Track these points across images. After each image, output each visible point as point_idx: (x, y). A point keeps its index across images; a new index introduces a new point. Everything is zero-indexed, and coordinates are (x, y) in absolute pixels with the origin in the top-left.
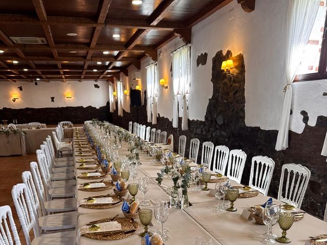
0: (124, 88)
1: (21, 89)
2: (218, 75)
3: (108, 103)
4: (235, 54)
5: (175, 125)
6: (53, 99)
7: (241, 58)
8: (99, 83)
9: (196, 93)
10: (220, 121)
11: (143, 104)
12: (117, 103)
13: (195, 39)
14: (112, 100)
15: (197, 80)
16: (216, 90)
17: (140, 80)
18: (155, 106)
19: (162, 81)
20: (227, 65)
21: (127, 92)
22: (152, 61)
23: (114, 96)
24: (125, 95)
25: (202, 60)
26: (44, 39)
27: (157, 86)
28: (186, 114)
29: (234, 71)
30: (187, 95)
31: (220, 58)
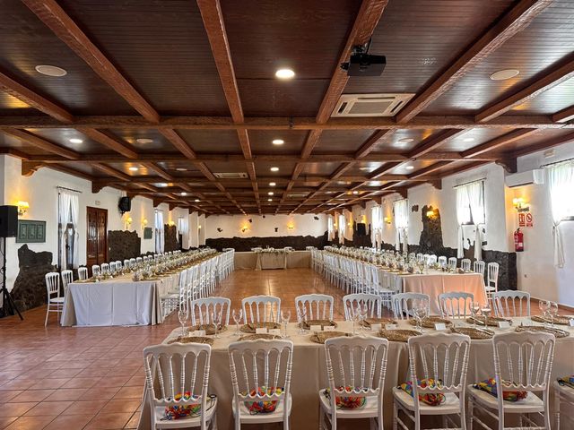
0: (347, 220)
1: (251, 221)
2: (425, 219)
3: (326, 233)
4: (434, 208)
5: (398, 248)
6: (276, 229)
7: (438, 211)
8: (319, 216)
9: (412, 229)
10: (429, 245)
11: (367, 233)
12: (337, 233)
13: (409, 196)
14: (331, 230)
15: (412, 220)
16: (425, 227)
17: (364, 217)
18: (380, 236)
19: (386, 219)
20: (429, 214)
21: (351, 224)
22: (377, 204)
23: (334, 227)
24: (348, 227)
25: (415, 208)
26: (245, 174)
27: (381, 221)
28: (405, 240)
29: (435, 217)
30: (406, 230)
31: (425, 209)
